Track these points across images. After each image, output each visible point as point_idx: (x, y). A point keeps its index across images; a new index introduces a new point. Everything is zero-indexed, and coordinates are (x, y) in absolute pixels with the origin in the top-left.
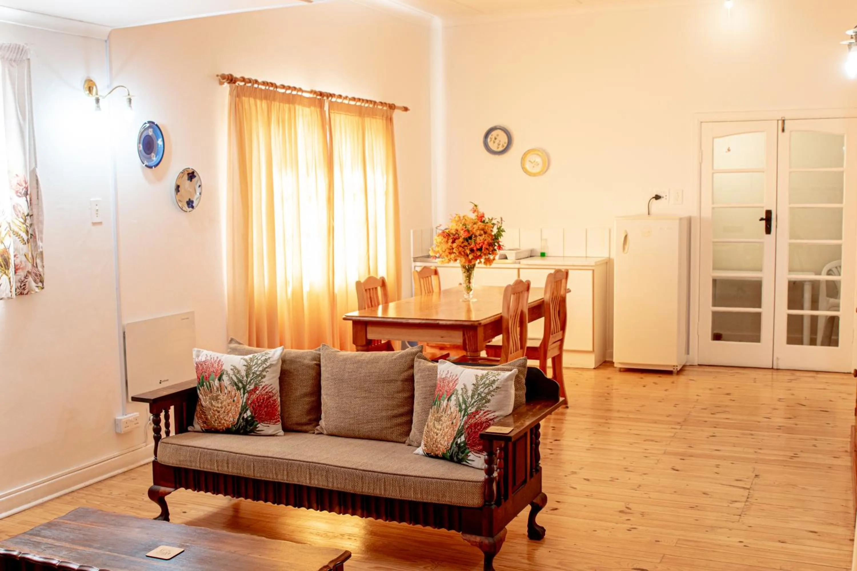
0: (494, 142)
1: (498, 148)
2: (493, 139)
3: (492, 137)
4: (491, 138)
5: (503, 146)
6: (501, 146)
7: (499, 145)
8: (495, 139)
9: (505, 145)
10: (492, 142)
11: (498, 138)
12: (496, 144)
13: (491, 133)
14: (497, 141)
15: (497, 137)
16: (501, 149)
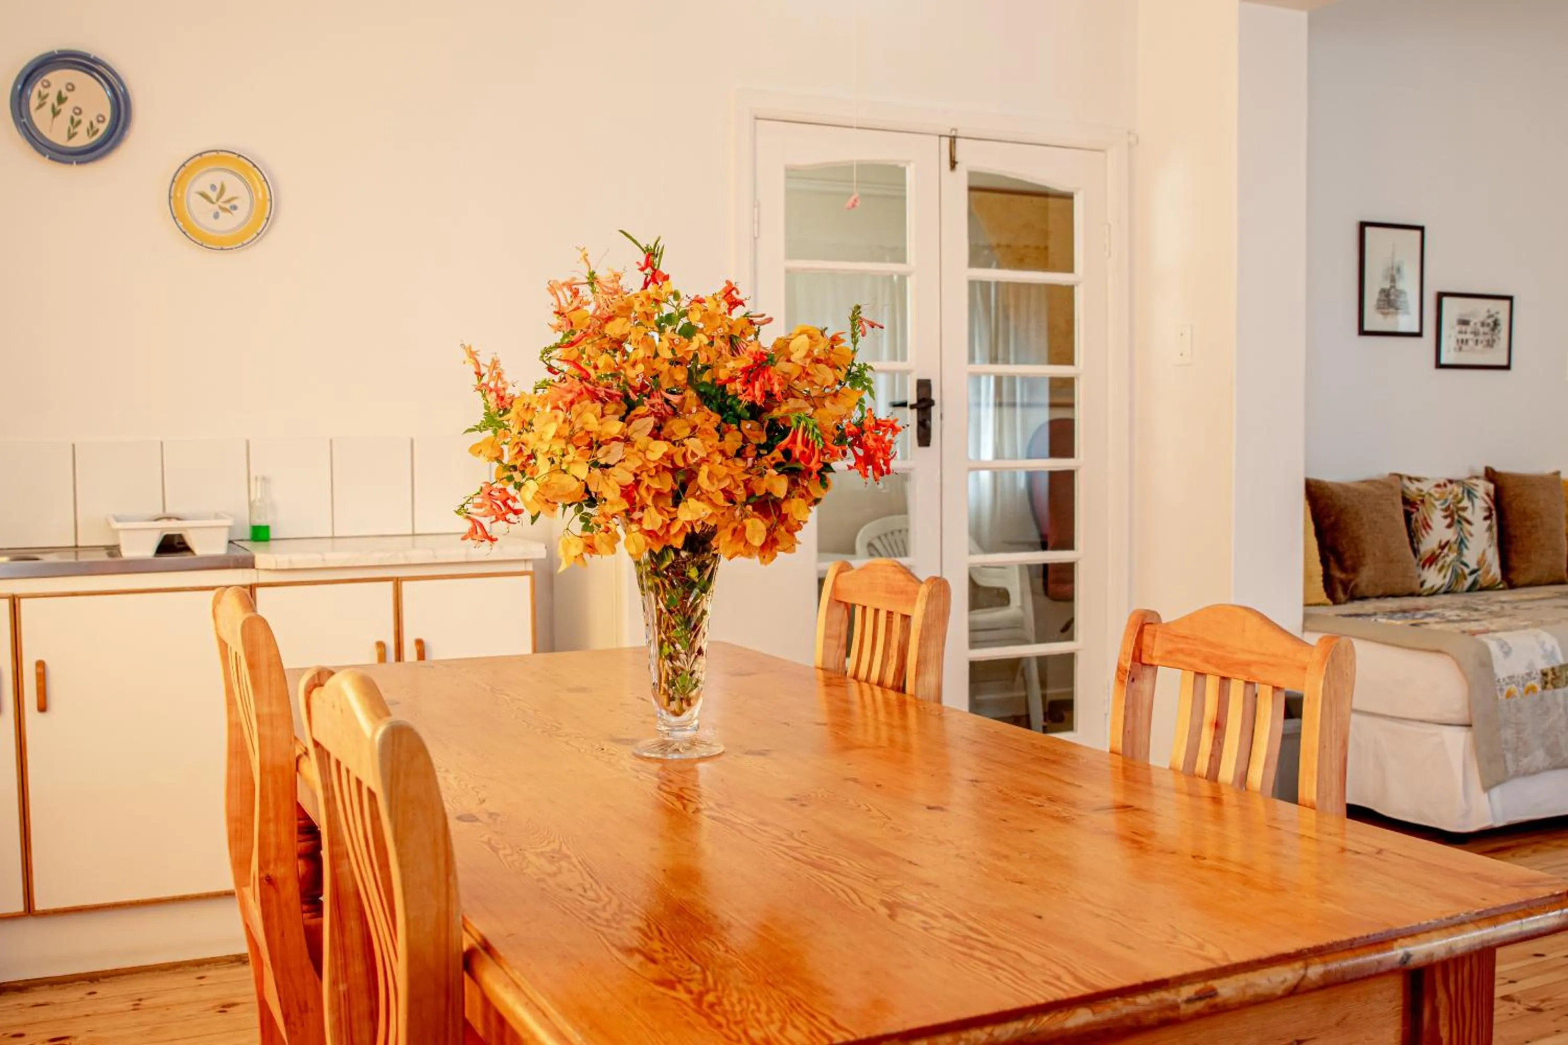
0: (55, 113)
1: (71, 136)
2: (52, 99)
3: (45, 92)
4: (43, 98)
5: (92, 130)
6: (82, 130)
7: (75, 123)
8: (61, 99)
9: (103, 128)
10: (47, 109)
11: (73, 100)
12: (63, 120)
13: (43, 74)
14: (66, 110)
15: (65, 93)
16: (82, 140)
